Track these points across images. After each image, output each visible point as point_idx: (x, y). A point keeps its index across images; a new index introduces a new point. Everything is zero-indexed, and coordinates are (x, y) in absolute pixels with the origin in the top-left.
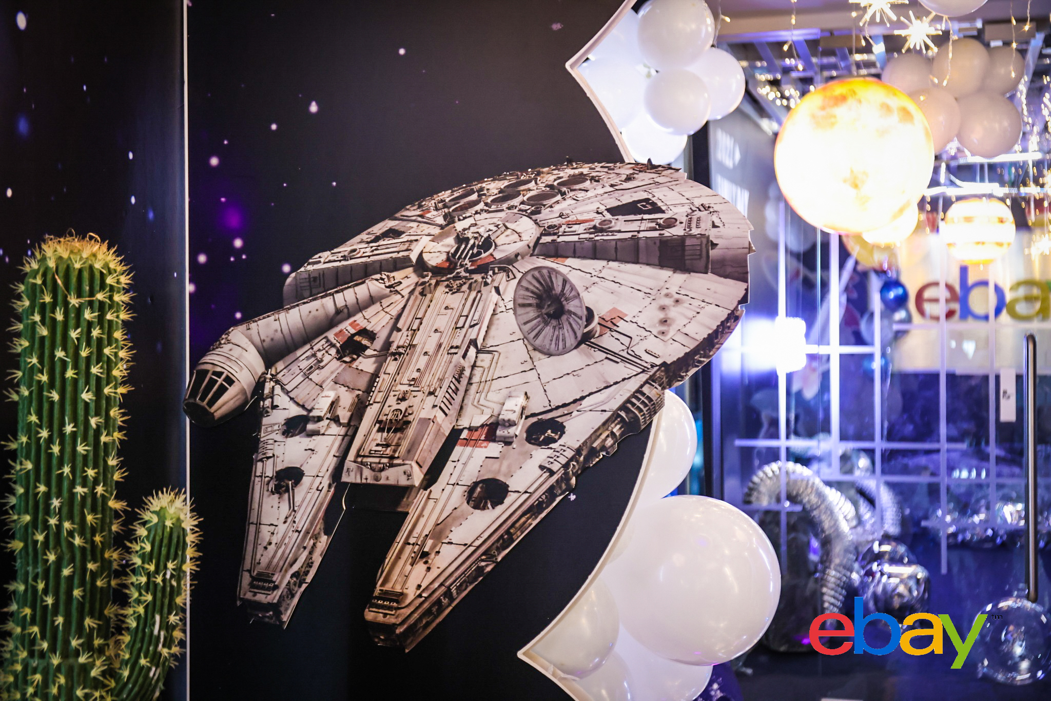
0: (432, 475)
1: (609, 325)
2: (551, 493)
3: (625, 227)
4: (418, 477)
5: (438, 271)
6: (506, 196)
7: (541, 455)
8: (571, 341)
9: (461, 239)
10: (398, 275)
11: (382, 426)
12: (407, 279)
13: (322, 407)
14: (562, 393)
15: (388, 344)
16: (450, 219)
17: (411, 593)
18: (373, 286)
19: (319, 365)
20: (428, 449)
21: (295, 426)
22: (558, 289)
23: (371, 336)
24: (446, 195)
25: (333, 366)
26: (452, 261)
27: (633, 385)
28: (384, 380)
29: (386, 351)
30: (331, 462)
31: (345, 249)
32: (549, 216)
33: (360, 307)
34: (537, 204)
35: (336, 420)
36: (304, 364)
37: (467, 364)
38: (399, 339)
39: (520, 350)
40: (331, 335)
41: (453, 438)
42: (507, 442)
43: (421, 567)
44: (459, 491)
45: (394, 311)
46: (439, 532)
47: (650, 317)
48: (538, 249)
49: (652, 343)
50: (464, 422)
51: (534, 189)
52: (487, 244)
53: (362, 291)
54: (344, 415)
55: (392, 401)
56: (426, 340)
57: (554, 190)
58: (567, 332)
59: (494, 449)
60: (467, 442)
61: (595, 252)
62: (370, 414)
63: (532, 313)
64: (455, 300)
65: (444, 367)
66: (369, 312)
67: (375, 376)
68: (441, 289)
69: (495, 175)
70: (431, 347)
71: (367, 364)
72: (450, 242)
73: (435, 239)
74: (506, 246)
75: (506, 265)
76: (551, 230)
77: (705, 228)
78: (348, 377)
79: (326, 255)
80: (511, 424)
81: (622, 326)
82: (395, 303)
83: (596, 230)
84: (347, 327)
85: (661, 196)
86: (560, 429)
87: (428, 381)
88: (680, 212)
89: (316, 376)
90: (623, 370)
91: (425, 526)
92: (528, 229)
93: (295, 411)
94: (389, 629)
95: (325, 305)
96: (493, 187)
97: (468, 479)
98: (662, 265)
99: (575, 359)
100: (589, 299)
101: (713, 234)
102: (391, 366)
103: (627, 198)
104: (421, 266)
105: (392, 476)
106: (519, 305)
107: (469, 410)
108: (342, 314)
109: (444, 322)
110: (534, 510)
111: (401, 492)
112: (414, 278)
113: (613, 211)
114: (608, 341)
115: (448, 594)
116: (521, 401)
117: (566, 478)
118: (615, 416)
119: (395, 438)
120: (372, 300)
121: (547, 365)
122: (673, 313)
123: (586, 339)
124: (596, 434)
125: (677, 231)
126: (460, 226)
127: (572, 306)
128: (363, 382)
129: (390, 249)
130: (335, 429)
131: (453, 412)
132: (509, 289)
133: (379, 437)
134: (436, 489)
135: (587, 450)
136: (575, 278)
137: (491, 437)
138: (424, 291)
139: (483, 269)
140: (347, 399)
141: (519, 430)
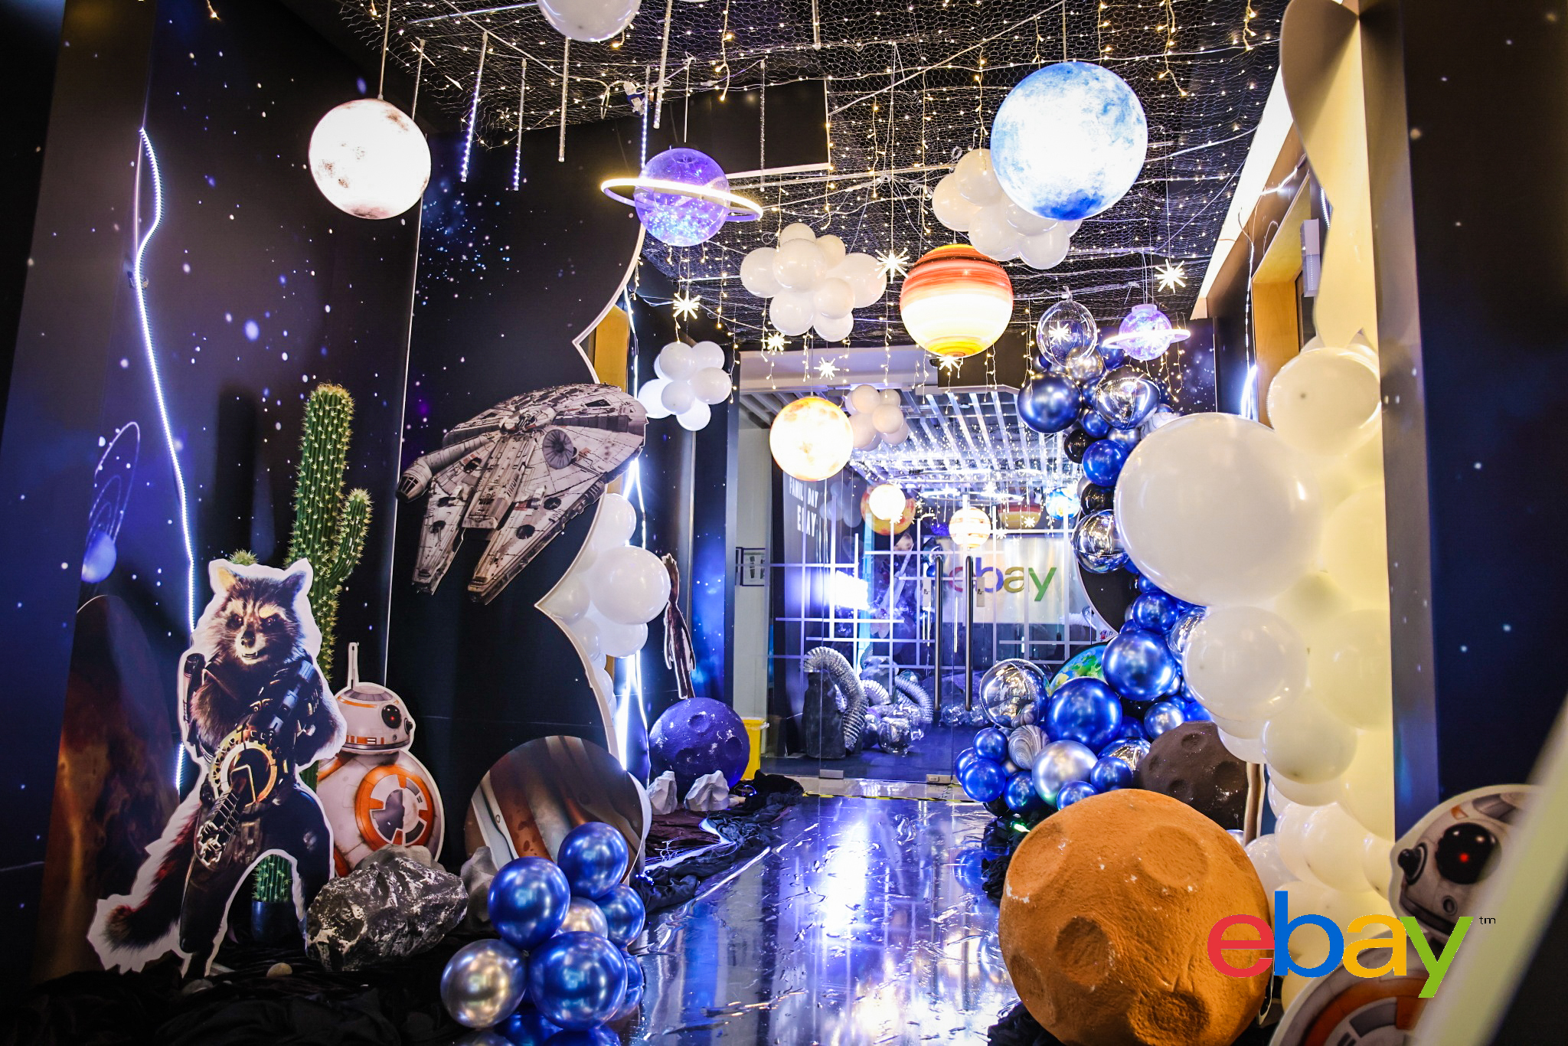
0: (501, 525)
1: (583, 455)
2: (553, 531)
3: (593, 412)
4: (495, 524)
5: (511, 432)
6: (543, 398)
7: (550, 514)
8: (566, 462)
9: (522, 417)
10: (493, 434)
11: (481, 501)
12: (497, 435)
13: (455, 493)
14: (561, 485)
15: (487, 464)
16: (517, 409)
17: (489, 577)
18: (482, 438)
19: (455, 474)
20: (501, 512)
21: (443, 502)
22: (562, 438)
23: (479, 460)
24: (516, 398)
25: (462, 474)
26: (517, 427)
27: (592, 482)
28: (483, 481)
29: (486, 468)
30: (458, 518)
31: (471, 422)
32: (560, 407)
33: (476, 448)
34: (556, 401)
35: (461, 499)
36: (449, 474)
37: (520, 473)
38: (492, 462)
39: (544, 466)
40: (462, 461)
41: (512, 507)
42: (536, 508)
43: (494, 565)
44: (513, 530)
45: (490, 449)
46: (503, 550)
47: (601, 451)
48: (555, 422)
49: (601, 463)
50: (517, 500)
51: (555, 395)
52: (533, 419)
53: (477, 441)
54: (465, 497)
55: (486, 490)
56: (503, 463)
57: (563, 396)
58: (565, 458)
59: (530, 511)
60: (518, 508)
61: (579, 422)
62: (477, 496)
63: (549, 450)
64: (517, 445)
65: (510, 474)
66: (479, 450)
67: (480, 478)
68: (511, 440)
69: (538, 390)
70: (505, 466)
71: (476, 474)
72: (517, 418)
73: (511, 417)
74: (541, 420)
75: (540, 429)
76: (561, 413)
77: (627, 412)
78: (468, 480)
79: (462, 425)
80: (538, 500)
81: (589, 456)
82: (492, 446)
83: (580, 413)
84: (469, 457)
85: (609, 398)
86: (559, 502)
87: (503, 481)
88: (617, 406)
89: (454, 479)
90: (588, 475)
91: (497, 547)
92: (551, 413)
93: (444, 495)
94: (478, 594)
95: (462, 447)
96: (537, 394)
97: (517, 525)
98: (607, 429)
99: (567, 470)
100: (575, 444)
101: (630, 415)
102: (487, 474)
103: (594, 399)
104: (503, 429)
105: (484, 525)
106: (544, 447)
107: (520, 493)
108: (468, 451)
109: (512, 454)
110: (545, 539)
111: (488, 532)
112: (500, 435)
113: (588, 405)
114: (582, 462)
115: (505, 578)
116: (543, 490)
117: (560, 524)
118: (583, 496)
119: (486, 506)
120: (481, 444)
121: (555, 473)
122: (611, 450)
123: (573, 462)
124: (575, 504)
125: (615, 414)
126: (521, 412)
127: (568, 447)
128: (474, 482)
129: (490, 421)
130: (461, 503)
131: (512, 495)
132: (541, 439)
133: (479, 506)
134: (503, 529)
135: (570, 511)
136: (570, 435)
137: (529, 506)
138: (504, 440)
139: (530, 431)
140: (467, 489)
141: (541, 503)
